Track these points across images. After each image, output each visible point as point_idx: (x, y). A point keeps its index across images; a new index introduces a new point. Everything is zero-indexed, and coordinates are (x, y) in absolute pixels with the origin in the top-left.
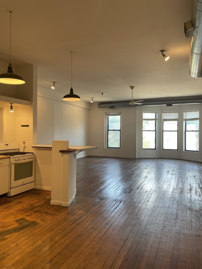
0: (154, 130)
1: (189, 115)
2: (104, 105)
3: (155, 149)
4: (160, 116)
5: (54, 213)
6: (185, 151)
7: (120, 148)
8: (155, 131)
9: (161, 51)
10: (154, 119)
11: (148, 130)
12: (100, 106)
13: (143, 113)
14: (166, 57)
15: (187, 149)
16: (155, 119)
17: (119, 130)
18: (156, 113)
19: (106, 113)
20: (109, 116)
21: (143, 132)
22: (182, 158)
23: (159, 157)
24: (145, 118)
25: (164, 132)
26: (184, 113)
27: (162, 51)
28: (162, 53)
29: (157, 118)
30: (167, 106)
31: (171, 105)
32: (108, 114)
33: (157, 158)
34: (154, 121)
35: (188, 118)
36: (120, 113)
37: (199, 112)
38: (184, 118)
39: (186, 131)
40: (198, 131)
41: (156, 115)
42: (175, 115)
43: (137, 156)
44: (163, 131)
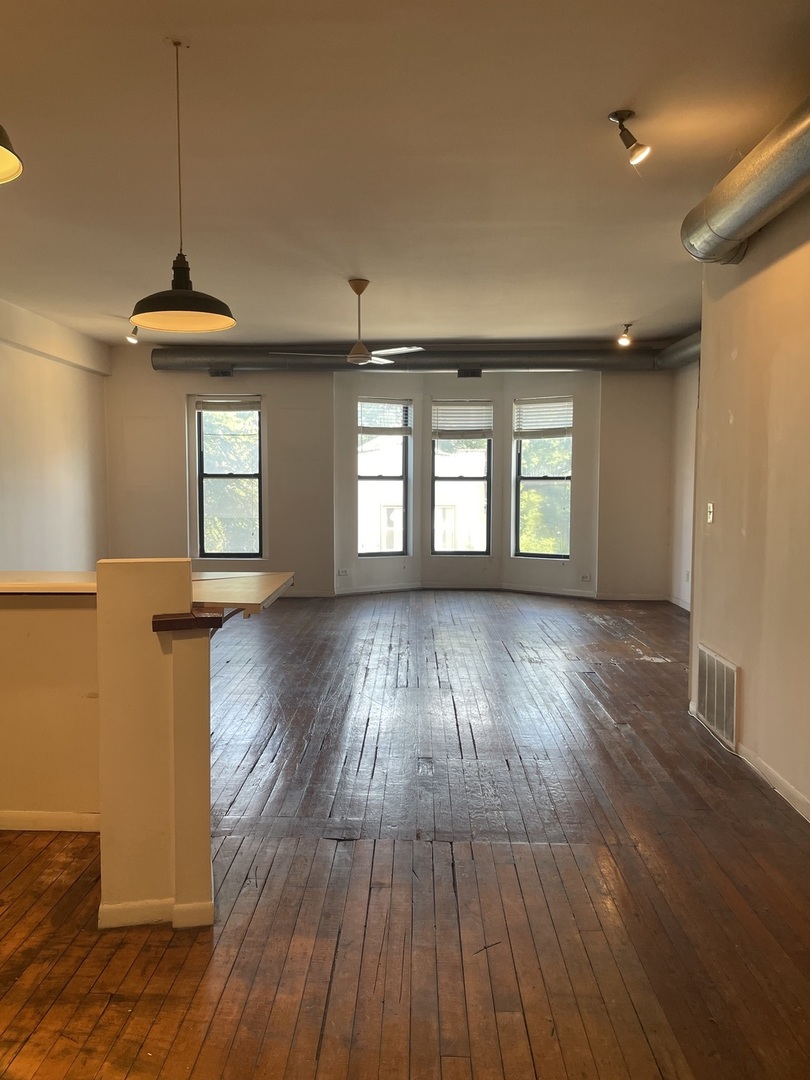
0: (400, 473)
1: (532, 415)
2: (181, 360)
3: (405, 552)
4: (425, 418)
5: (158, 985)
6: (516, 555)
7: (259, 555)
8: (404, 477)
9: (616, 115)
10: (400, 429)
11: (377, 475)
12: (161, 360)
13: (359, 404)
14: (640, 146)
15: (522, 550)
16: (405, 431)
17: (255, 476)
18: (406, 403)
19: (188, 395)
20: (205, 413)
21: (361, 483)
22: (505, 586)
23: (418, 585)
24: (366, 425)
25: (437, 484)
26: (515, 406)
27: (623, 115)
28: (621, 126)
29: (411, 424)
30: (460, 375)
31: (476, 373)
32: (197, 403)
33: (413, 590)
34: (399, 439)
35: (526, 427)
36: (257, 399)
37: (572, 404)
38: (515, 428)
39: (519, 478)
40: (568, 478)
41: (406, 410)
42: (478, 417)
43: (338, 588)
44: (435, 479)
